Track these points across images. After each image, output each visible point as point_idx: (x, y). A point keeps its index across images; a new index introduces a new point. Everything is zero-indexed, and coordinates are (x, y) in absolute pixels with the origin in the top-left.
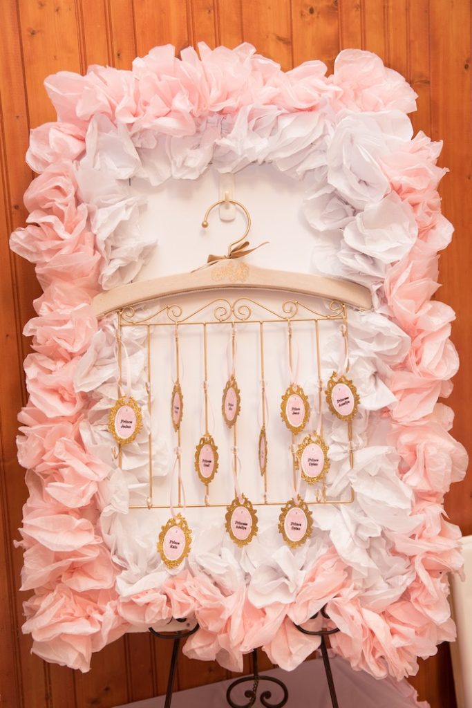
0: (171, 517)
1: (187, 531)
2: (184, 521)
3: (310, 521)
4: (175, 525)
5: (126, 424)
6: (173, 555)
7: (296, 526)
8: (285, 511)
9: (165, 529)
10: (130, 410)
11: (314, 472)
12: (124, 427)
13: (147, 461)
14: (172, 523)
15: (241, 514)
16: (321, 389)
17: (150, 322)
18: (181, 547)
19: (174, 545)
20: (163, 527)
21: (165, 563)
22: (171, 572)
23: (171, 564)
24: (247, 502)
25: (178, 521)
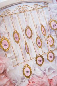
0: (24, 65)
1: (29, 67)
2: (28, 65)
3: (54, 55)
4: (26, 67)
5: (5, 45)
6: (28, 75)
7: (51, 57)
8: (48, 54)
9: (24, 69)
10: (6, 41)
11: (51, 44)
12: (5, 46)
13: (13, 53)
14: (25, 66)
15: (40, 59)
16: (47, 24)
17: (2, 15)
18: (29, 72)
19: (27, 72)
20: (23, 69)
21: (27, 77)
22: (28, 79)
23: (28, 77)
24: (40, 55)
25: (26, 66)
